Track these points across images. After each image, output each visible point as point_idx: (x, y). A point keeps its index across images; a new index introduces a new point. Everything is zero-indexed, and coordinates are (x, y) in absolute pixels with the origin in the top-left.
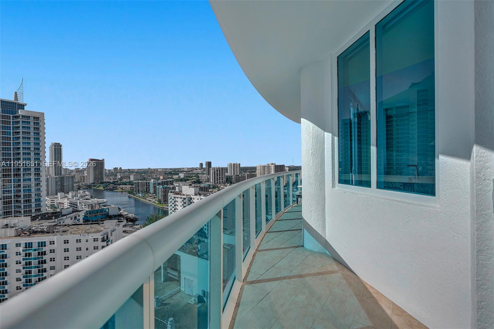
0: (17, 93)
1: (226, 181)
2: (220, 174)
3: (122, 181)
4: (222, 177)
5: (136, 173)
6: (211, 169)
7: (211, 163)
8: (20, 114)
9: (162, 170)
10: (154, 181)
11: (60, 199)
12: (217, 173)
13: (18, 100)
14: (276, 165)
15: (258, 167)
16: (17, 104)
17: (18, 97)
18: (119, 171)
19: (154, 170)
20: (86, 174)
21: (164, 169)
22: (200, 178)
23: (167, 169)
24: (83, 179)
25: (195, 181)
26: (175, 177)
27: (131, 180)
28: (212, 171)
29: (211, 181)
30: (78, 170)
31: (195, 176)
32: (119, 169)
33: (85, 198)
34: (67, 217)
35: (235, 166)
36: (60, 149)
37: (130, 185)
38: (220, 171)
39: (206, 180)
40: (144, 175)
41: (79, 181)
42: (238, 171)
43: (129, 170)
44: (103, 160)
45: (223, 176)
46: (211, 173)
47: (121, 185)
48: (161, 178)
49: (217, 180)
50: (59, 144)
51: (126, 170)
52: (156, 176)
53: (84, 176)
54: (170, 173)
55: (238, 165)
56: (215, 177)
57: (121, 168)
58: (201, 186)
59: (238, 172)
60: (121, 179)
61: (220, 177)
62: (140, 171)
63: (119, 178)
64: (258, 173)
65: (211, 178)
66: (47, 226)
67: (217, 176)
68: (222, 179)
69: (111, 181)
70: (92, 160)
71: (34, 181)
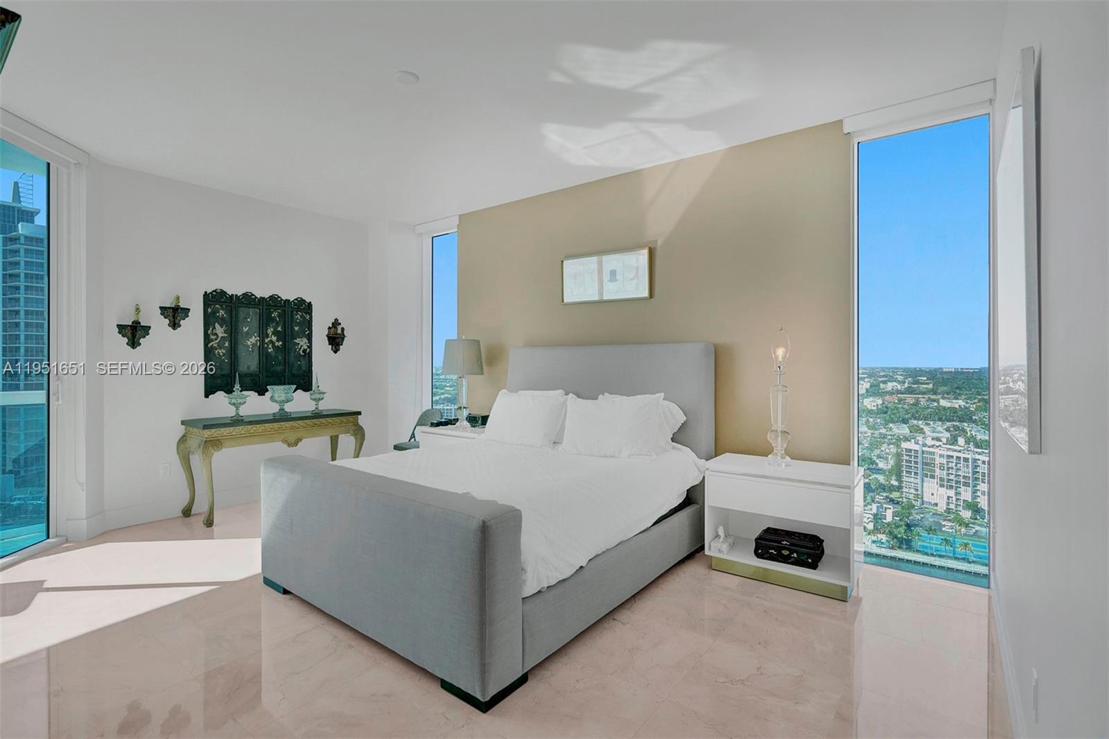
0: (20, 185)
8: (20, 232)
13: (20, 202)
16: (16, 209)
17: (21, 195)
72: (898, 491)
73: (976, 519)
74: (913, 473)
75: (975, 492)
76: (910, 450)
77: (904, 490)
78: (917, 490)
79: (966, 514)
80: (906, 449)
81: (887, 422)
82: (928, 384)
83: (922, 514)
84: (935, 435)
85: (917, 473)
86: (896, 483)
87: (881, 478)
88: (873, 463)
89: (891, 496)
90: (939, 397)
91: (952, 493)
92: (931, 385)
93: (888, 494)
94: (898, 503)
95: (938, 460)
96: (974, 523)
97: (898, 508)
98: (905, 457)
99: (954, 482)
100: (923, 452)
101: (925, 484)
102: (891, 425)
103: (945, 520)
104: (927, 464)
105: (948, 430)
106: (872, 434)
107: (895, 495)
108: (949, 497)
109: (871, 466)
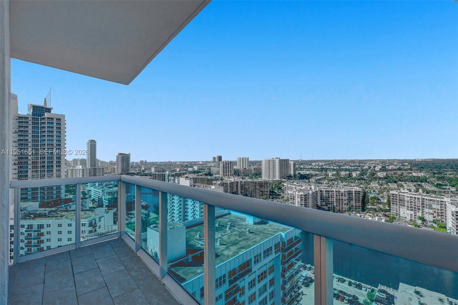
0: (46, 99)
1: (234, 173)
2: (228, 167)
3: (145, 172)
4: (230, 170)
5: (158, 165)
6: (221, 163)
7: (221, 157)
8: (46, 116)
9: (180, 163)
10: (169, 173)
11: (90, 187)
12: (226, 167)
13: (46, 105)
14: (281, 159)
15: (263, 161)
16: (45, 108)
17: (47, 103)
18: (144, 164)
19: (174, 162)
20: (116, 167)
21: (182, 162)
22: (211, 171)
23: (184, 162)
24: (113, 170)
25: (206, 173)
26: (190, 169)
27: (152, 171)
28: (221, 165)
29: (221, 173)
30: (111, 163)
31: (207, 169)
32: (144, 162)
33: (109, 187)
34: (73, 203)
35: (243, 160)
36: (95, 145)
37: (150, 176)
38: (228, 164)
39: (217, 172)
40: (164, 168)
41: (110, 172)
42: (247, 164)
43: (153, 163)
44: (129, 154)
45: (232, 169)
46: (221, 166)
47: (143, 176)
48: (178, 170)
49: (226, 173)
50: (94, 141)
51: (150, 163)
52: (174, 168)
53: (114, 168)
54: (187, 166)
55: (247, 159)
56: (224, 170)
57: (146, 161)
58: (208, 178)
59: (247, 166)
60: (143, 171)
61: (228, 170)
62: (162, 164)
63: (143, 170)
64: (263, 166)
65: (221, 171)
66: (48, 211)
67: (226, 169)
68: (231, 172)
69: (136, 172)
70: (120, 154)
71: (55, 172)
72: (389, 212)
73: (424, 224)
74: (395, 204)
75: (423, 212)
76: (394, 194)
77: (392, 211)
78: (397, 211)
79: (419, 222)
80: (392, 194)
81: (387, 183)
82: (408, 166)
83: (399, 221)
84: (409, 188)
85: (397, 204)
86: (388, 208)
87: (381, 206)
88: (379, 199)
89: (386, 214)
90: (413, 171)
91: (412, 212)
92: (409, 167)
93: (384, 213)
94: (389, 217)
95: (406, 199)
96: (422, 226)
97: (388, 219)
98: (391, 197)
99: (413, 208)
100: (399, 195)
101: (401, 209)
102: (389, 184)
103: (409, 224)
104: (401, 200)
105: (415, 186)
106: (380, 187)
107: (387, 213)
108: (411, 215)
109: (378, 201)
